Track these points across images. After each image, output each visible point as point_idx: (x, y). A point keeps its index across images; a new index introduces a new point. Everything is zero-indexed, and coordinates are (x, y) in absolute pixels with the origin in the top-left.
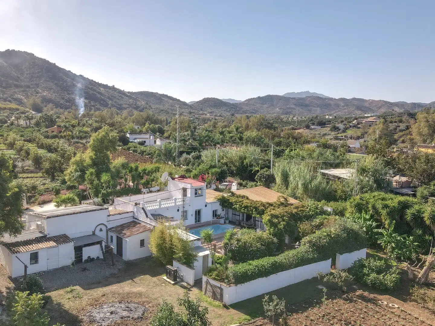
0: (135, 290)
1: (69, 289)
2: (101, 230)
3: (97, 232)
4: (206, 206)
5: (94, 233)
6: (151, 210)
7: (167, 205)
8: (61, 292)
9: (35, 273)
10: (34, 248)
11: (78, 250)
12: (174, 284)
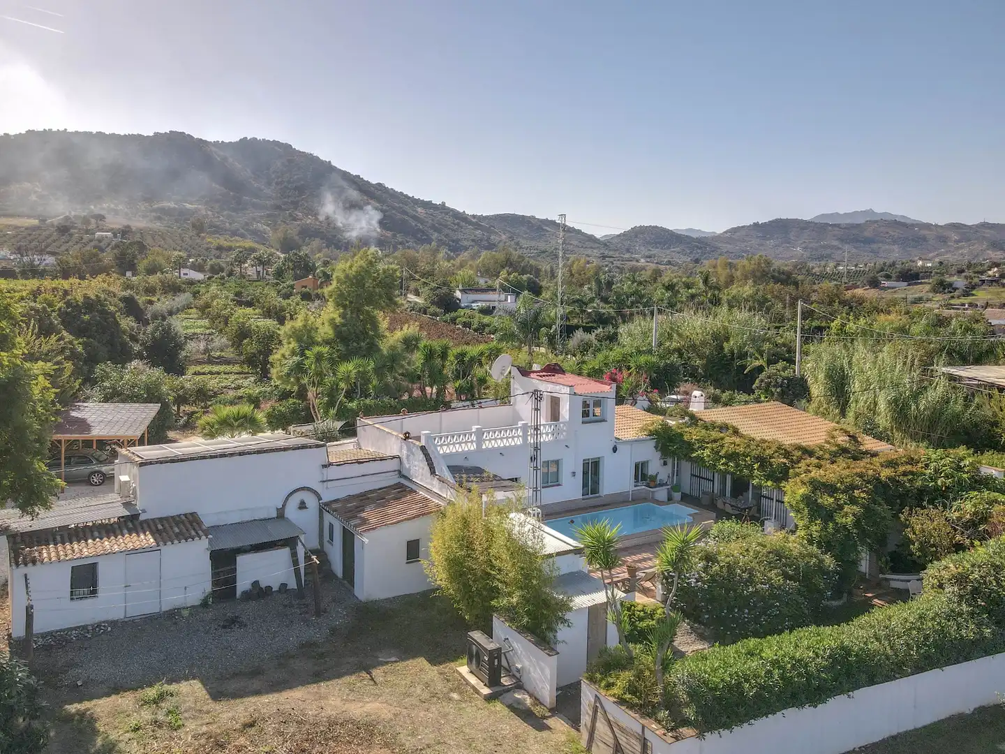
0: (359, 709)
1: (151, 692)
2: (302, 506)
3: (291, 512)
4: (615, 450)
5: (281, 514)
6: (451, 455)
7: (500, 444)
9: (84, 627)
10: (85, 550)
11: (223, 561)
12: (489, 698)
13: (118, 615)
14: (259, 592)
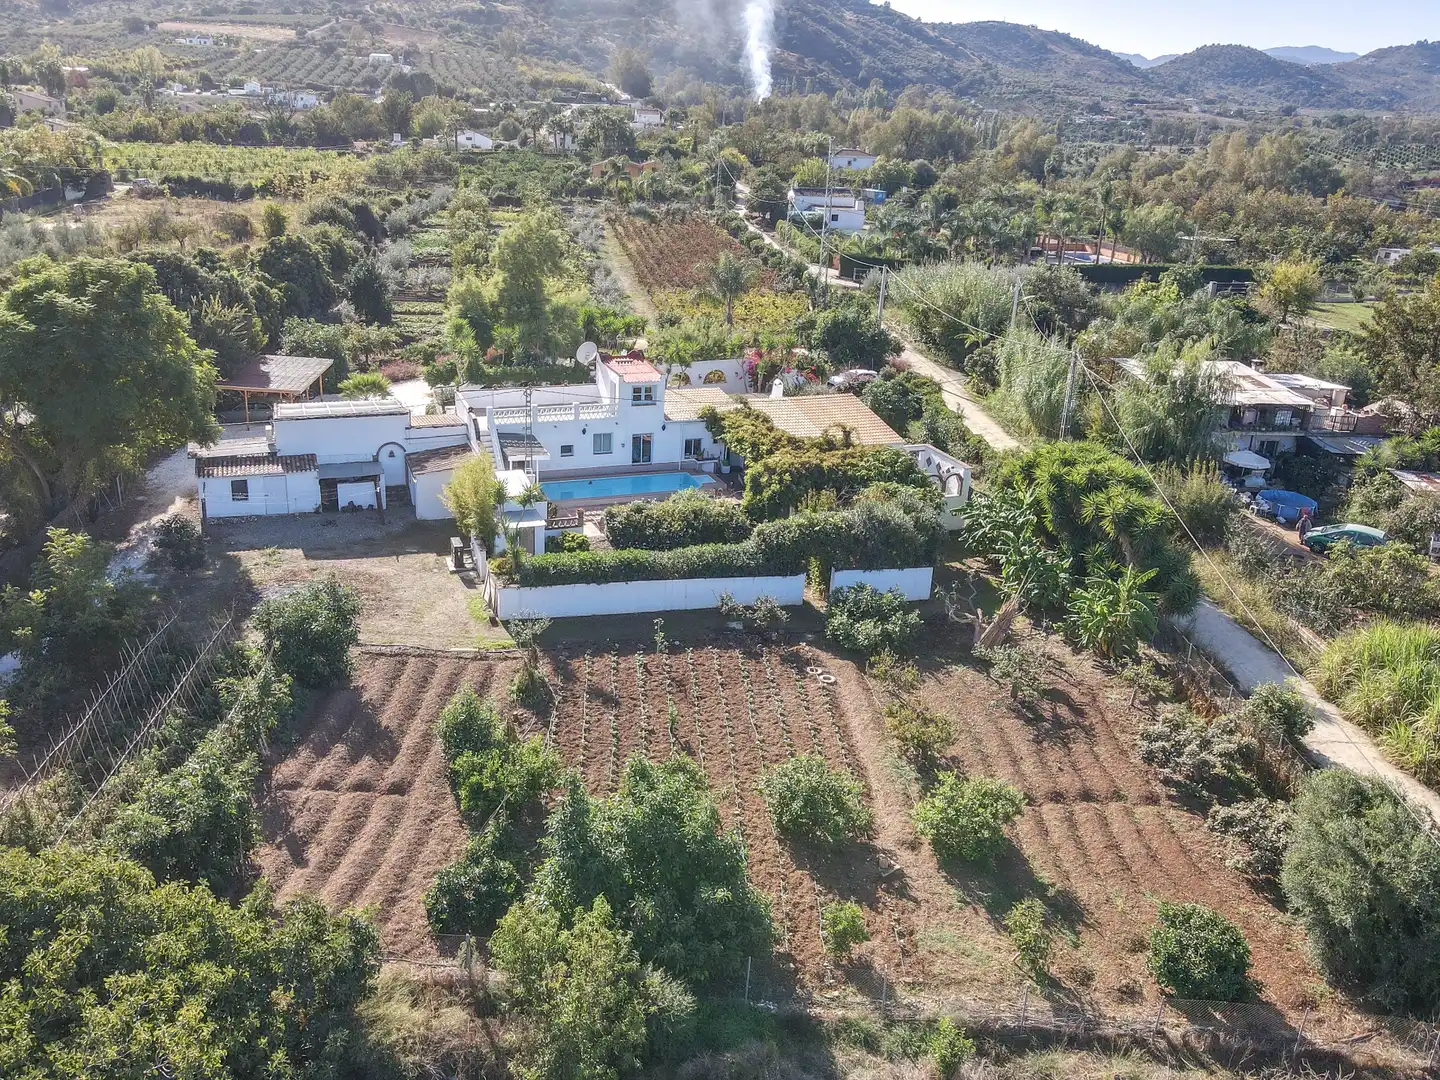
0: (376, 571)
1: (268, 551)
2: (392, 455)
3: (384, 457)
4: (664, 428)
5: (376, 460)
6: (500, 425)
7: (554, 418)
8: (255, 553)
9: (242, 517)
10: (239, 472)
11: (328, 486)
12: (452, 573)
13: (262, 512)
14: (353, 508)
